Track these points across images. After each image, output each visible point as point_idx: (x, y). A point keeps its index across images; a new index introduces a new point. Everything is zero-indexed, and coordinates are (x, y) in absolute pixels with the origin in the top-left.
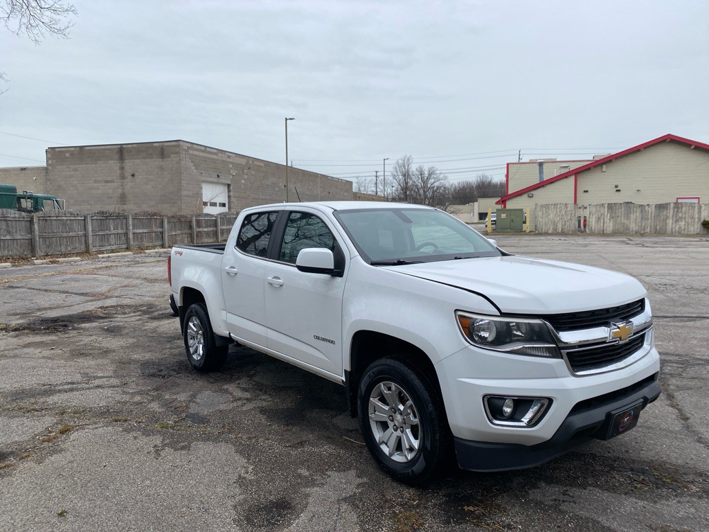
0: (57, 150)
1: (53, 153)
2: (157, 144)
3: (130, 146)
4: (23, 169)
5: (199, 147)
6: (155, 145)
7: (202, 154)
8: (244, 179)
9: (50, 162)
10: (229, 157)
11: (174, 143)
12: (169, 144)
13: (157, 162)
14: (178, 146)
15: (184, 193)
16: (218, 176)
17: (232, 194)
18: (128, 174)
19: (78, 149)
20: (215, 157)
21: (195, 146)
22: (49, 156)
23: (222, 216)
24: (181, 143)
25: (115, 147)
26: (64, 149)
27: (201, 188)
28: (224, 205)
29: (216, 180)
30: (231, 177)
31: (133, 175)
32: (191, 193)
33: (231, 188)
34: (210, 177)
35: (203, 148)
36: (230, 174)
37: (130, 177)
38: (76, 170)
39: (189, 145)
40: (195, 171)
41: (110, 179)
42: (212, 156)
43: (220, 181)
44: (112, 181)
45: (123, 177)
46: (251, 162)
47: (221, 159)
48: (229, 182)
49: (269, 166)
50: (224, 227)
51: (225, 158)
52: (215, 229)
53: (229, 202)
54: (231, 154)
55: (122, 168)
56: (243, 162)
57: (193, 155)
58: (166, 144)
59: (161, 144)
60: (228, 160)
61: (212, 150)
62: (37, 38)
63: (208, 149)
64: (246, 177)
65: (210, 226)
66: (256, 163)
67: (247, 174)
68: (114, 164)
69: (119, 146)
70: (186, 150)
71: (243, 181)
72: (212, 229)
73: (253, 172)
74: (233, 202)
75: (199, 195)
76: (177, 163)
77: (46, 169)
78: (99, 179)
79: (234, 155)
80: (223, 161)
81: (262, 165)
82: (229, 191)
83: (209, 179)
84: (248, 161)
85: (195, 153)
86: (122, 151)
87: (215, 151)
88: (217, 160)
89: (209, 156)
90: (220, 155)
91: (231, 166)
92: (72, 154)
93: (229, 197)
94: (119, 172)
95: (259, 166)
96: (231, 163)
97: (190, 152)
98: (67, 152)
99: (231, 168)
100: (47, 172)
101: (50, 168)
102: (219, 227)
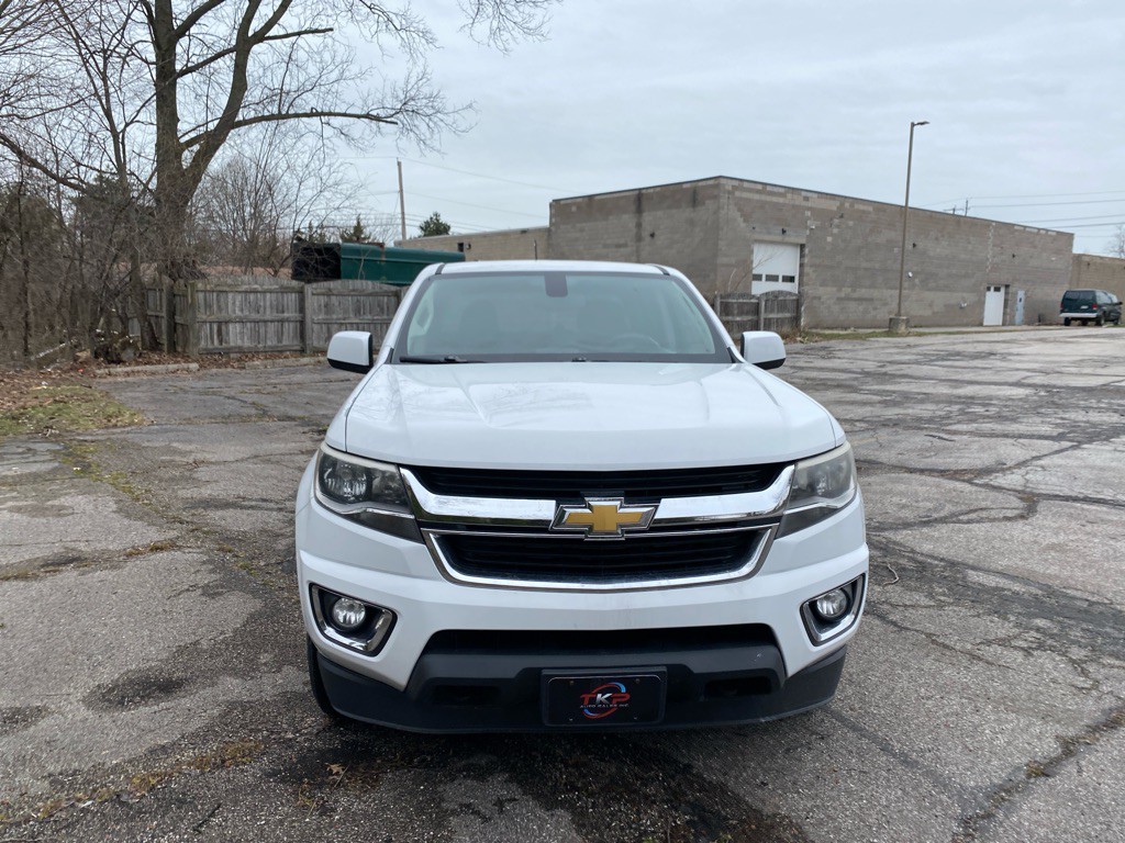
0: (562, 202)
1: (559, 208)
2: (688, 185)
3: (652, 190)
4: (524, 232)
5: (752, 186)
6: (685, 186)
7: (756, 197)
8: (832, 235)
9: (553, 220)
10: (806, 199)
11: (711, 182)
12: (704, 183)
13: (686, 213)
14: (717, 186)
15: (722, 260)
16: (784, 232)
17: (806, 260)
18: (646, 234)
19: (586, 199)
20: (781, 200)
21: (746, 185)
22: (553, 211)
23: (771, 297)
24: (723, 181)
25: (631, 193)
26: (569, 201)
27: (752, 252)
28: (791, 279)
29: (779, 238)
30: (808, 232)
31: (652, 235)
32: (733, 261)
33: (807, 251)
34: (769, 233)
35: (760, 187)
36: (806, 227)
37: (648, 239)
38: (582, 230)
39: (736, 183)
40: (743, 225)
41: (622, 241)
42: (775, 199)
43: (787, 239)
44: (625, 245)
45: (639, 238)
46: (847, 205)
47: (792, 202)
48: (803, 241)
49: (885, 211)
50: (771, 316)
51: (799, 201)
52: (755, 318)
53: (801, 275)
54: (809, 194)
55: (639, 225)
56: (833, 206)
57: (741, 198)
58: (700, 184)
59: (694, 184)
60: (804, 203)
61: (776, 189)
62: (507, 46)
63: (769, 188)
64: (835, 231)
65: (747, 313)
66: (856, 206)
67: (838, 227)
68: (628, 220)
69: (637, 192)
70: (729, 192)
71: (829, 239)
72: (750, 318)
73: (851, 223)
74: (808, 274)
75: (747, 263)
76: (715, 213)
77: (548, 231)
78: (609, 242)
79: (815, 196)
80: (794, 206)
81: (871, 209)
82: (802, 256)
83: (767, 237)
84: (842, 204)
85: (746, 195)
86: (640, 199)
87: (782, 190)
88: (784, 205)
89: (769, 198)
90: (789, 196)
91: (808, 213)
92: (579, 207)
93: (801, 265)
94: (635, 230)
95: (863, 212)
96: (809, 209)
97: (737, 194)
98: (574, 204)
99: (808, 218)
100: (549, 235)
101: (553, 229)
102: (763, 315)
